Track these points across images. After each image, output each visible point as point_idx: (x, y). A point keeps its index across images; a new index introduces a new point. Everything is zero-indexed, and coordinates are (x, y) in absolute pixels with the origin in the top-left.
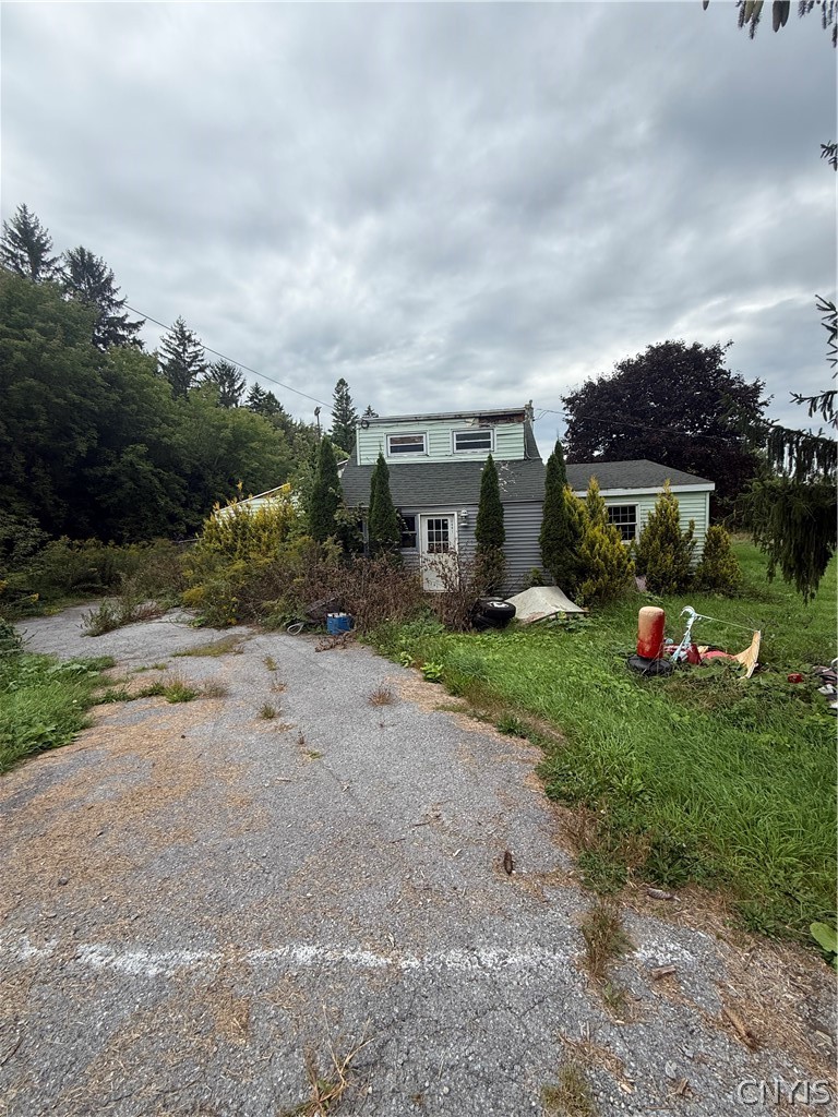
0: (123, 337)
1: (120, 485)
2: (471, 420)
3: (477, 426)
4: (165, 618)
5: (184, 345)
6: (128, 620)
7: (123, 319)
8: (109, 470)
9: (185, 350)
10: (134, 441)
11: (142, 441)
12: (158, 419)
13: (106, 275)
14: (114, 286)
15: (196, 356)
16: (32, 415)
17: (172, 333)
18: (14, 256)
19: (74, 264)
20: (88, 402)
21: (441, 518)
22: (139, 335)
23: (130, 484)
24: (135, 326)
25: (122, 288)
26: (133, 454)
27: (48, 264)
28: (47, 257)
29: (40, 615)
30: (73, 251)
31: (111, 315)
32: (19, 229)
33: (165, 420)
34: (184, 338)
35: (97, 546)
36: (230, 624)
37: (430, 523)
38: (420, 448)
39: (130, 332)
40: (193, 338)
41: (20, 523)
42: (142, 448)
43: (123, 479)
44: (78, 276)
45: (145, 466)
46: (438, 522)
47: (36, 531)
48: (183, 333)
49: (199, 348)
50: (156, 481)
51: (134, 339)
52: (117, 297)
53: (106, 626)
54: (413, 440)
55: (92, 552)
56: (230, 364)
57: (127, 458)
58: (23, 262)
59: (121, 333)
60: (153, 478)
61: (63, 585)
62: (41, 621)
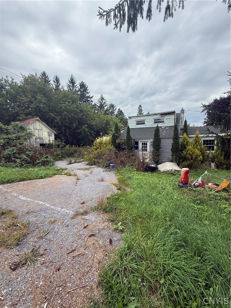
0: (89, 100)
1: (82, 134)
2: (158, 115)
3: (160, 117)
4: (82, 163)
5: (102, 100)
6: (75, 162)
7: (89, 96)
8: (80, 131)
9: (102, 102)
10: (85, 124)
11: (87, 124)
12: (90, 119)
13: (86, 87)
14: (88, 89)
15: (105, 103)
16: (65, 119)
17: (100, 98)
18: (70, 86)
19: (80, 85)
20: (76, 116)
21: (145, 142)
22: (92, 99)
23: (84, 134)
24: (92, 97)
25: (89, 89)
26: (84, 127)
27: (75, 86)
28: (75, 85)
29: (62, 160)
30: (80, 83)
31: (87, 95)
32: (71, 80)
33: (92, 119)
34: (102, 99)
35: (74, 147)
36: (93, 165)
37: (142, 143)
38: (144, 123)
39: (91, 99)
40: (104, 98)
41: (61, 141)
42: (86, 126)
43: (82, 132)
44: (81, 88)
45: (87, 130)
46: (145, 143)
47: (63, 143)
48: (102, 97)
49: (105, 101)
50: (89, 133)
51: (91, 101)
52: (88, 91)
53: (71, 163)
54: (143, 121)
55: (74, 148)
56: (113, 104)
57: (83, 128)
58: (71, 86)
59: (89, 99)
60: (88, 132)
61: (67, 155)
62: (62, 161)
